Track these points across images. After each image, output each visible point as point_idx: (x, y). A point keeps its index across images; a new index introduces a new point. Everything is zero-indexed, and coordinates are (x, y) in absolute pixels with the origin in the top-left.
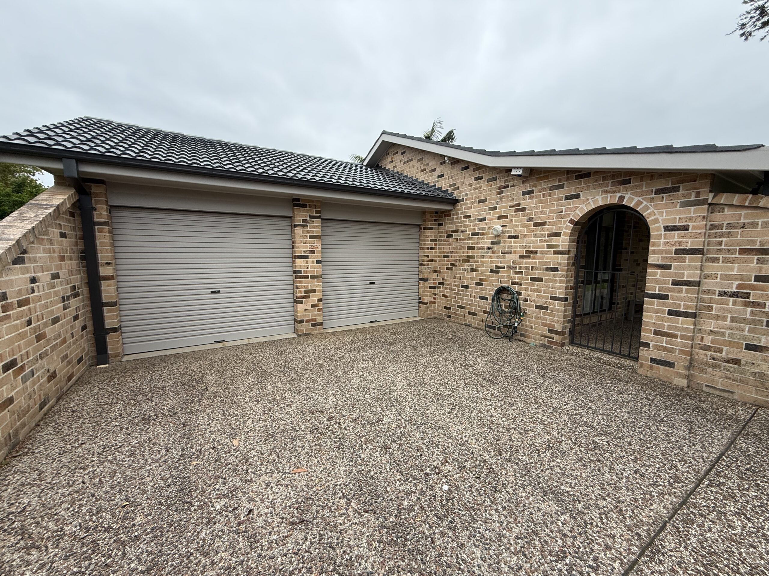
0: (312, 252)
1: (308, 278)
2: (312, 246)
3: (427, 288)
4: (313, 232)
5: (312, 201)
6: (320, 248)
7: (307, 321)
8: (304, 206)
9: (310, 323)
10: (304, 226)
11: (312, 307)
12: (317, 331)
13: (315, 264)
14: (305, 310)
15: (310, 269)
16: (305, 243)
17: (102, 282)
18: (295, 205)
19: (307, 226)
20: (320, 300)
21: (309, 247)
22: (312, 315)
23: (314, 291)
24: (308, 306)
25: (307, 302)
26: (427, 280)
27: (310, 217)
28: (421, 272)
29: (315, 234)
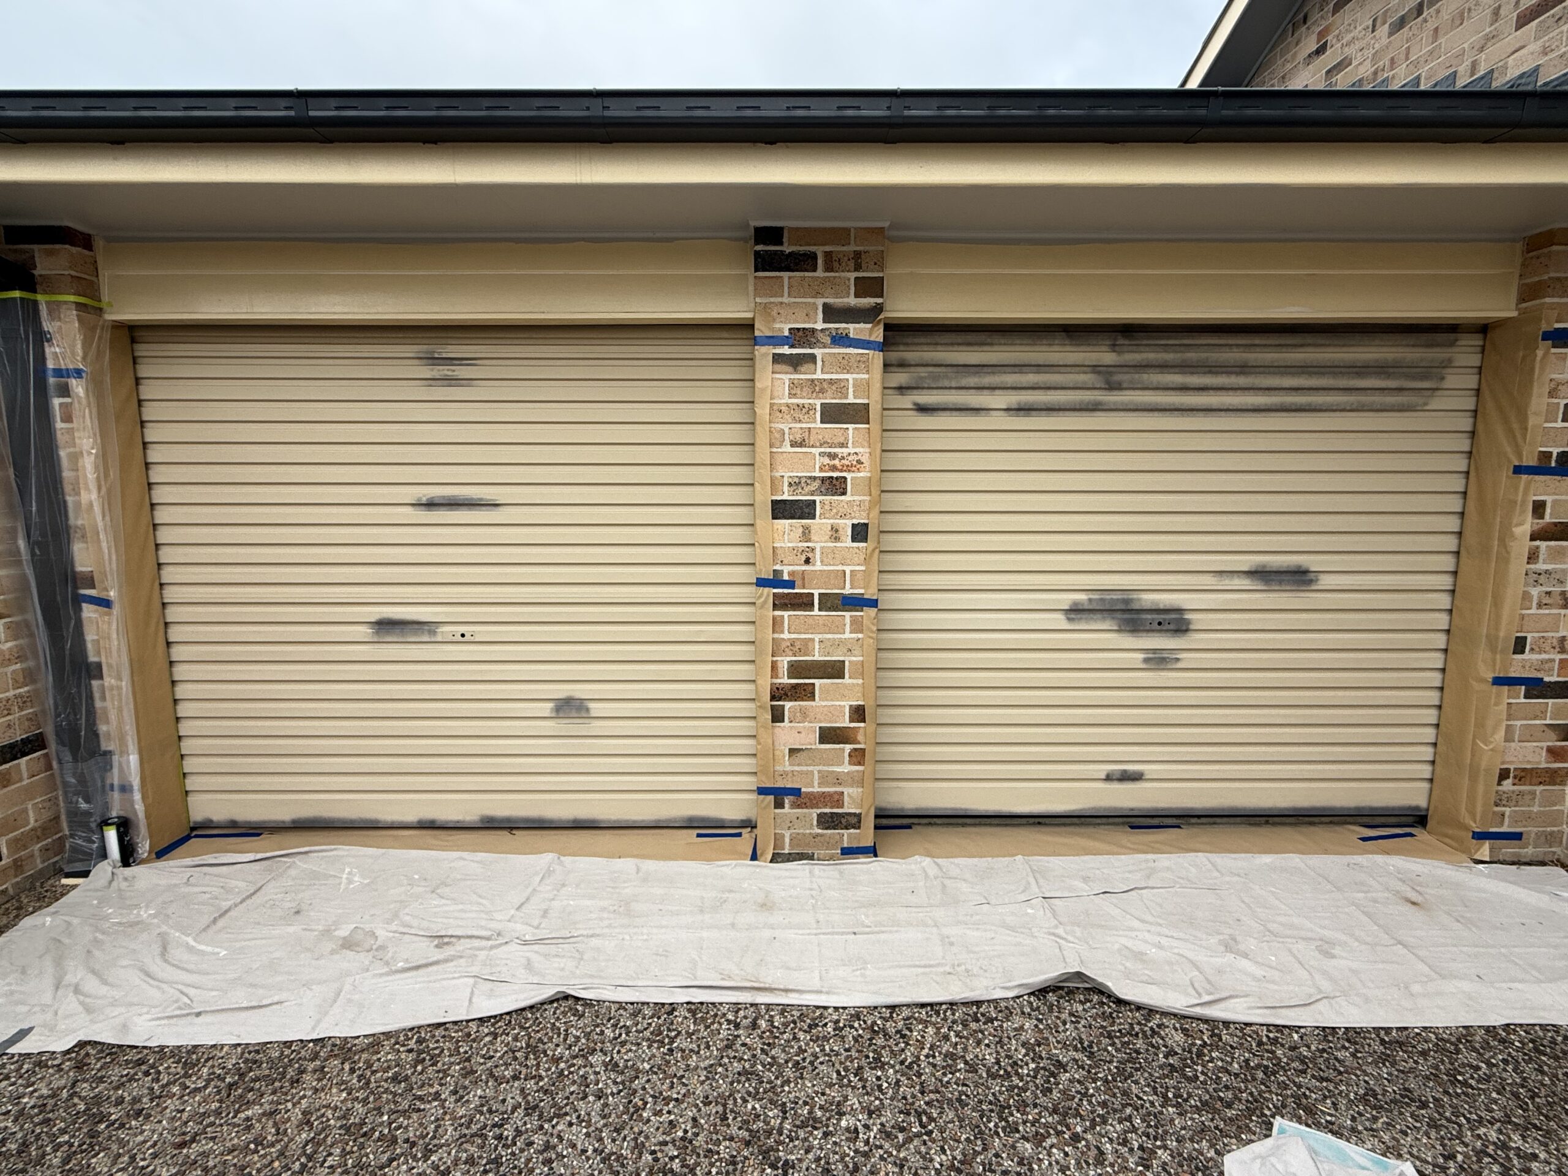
0: (835, 486)
1: (809, 605)
2: (832, 456)
4: (840, 387)
5: (841, 235)
6: (871, 469)
7: (802, 801)
8: (803, 262)
9: (814, 813)
10: (796, 363)
11: (822, 741)
13: (848, 542)
14: (793, 751)
15: (818, 566)
16: (801, 445)
18: (765, 263)
19: (812, 358)
20: (862, 713)
21: (819, 461)
22: (824, 778)
23: (835, 670)
24: (806, 736)
25: (804, 715)
27: (831, 313)
29: (851, 399)
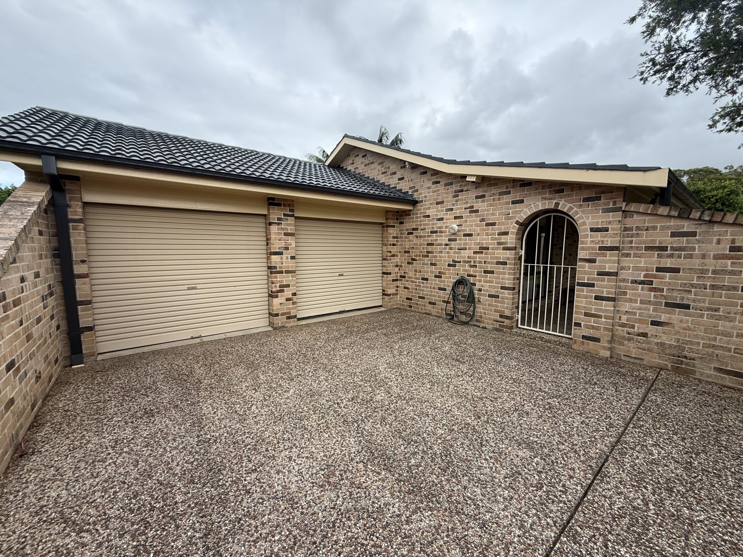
0: (287, 249)
1: (283, 273)
2: (286, 243)
3: (390, 281)
4: (287, 229)
5: (286, 200)
6: (294, 245)
7: (283, 314)
8: (279, 205)
9: (285, 317)
10: (278, 224)
11: (286, 301)
12: (292, 324)
13: (290, 260)
14: (280, 304)
15: (284, 265)
16: (280, 240)
17: (76, 280)
18: (270, 204)
19: (281, 223)
20: (294, 294)
21: (283, 244)
22: (287, 309)
23: (288, 286)
24: (283, 300)
25: (282, 296)
26: (390, 274)
27: (285, 215)
28: (385, 266)
29: (289, 232)
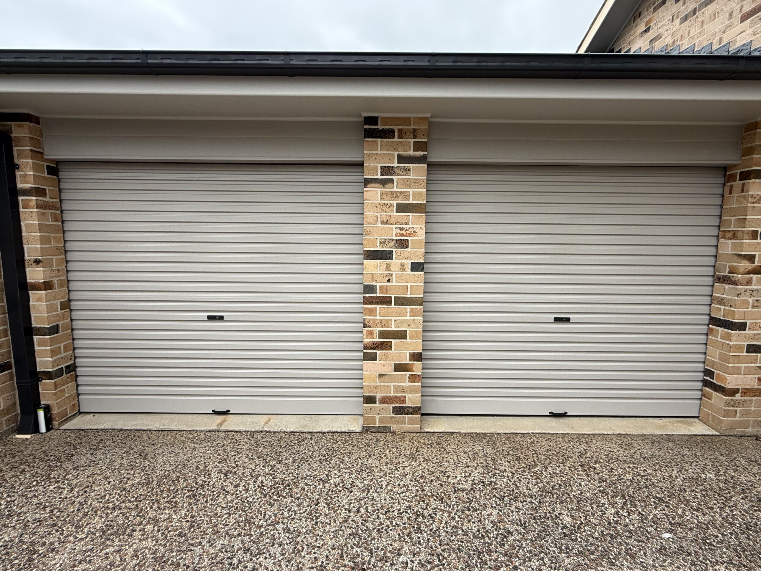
0: (403, 244)
1: (390, 303)
2: (402, 229)
3: (739, 348)
4: (405, 195)
5: (407, 121)
6: (421, 235)
7: (385, 400)
8: (388, 134)
9: (391, 407)
10: (384, 183)
11: (395, 370)
12: (407, 427)
13: (409, 272)
14: (381, 375)
15: (394, 283)
16: (386, 223)
17: (30, 292)
18: (370, 134)
19: (392, 181)
20: (417, 357)
21: (395, 231)
22: (396, 389)
23: (402, 335)
24: (389, 369)
25: (387, 357)
26: (742, 326)
27: (401, 159)
28: (721, 301)
29: (411, 201)
